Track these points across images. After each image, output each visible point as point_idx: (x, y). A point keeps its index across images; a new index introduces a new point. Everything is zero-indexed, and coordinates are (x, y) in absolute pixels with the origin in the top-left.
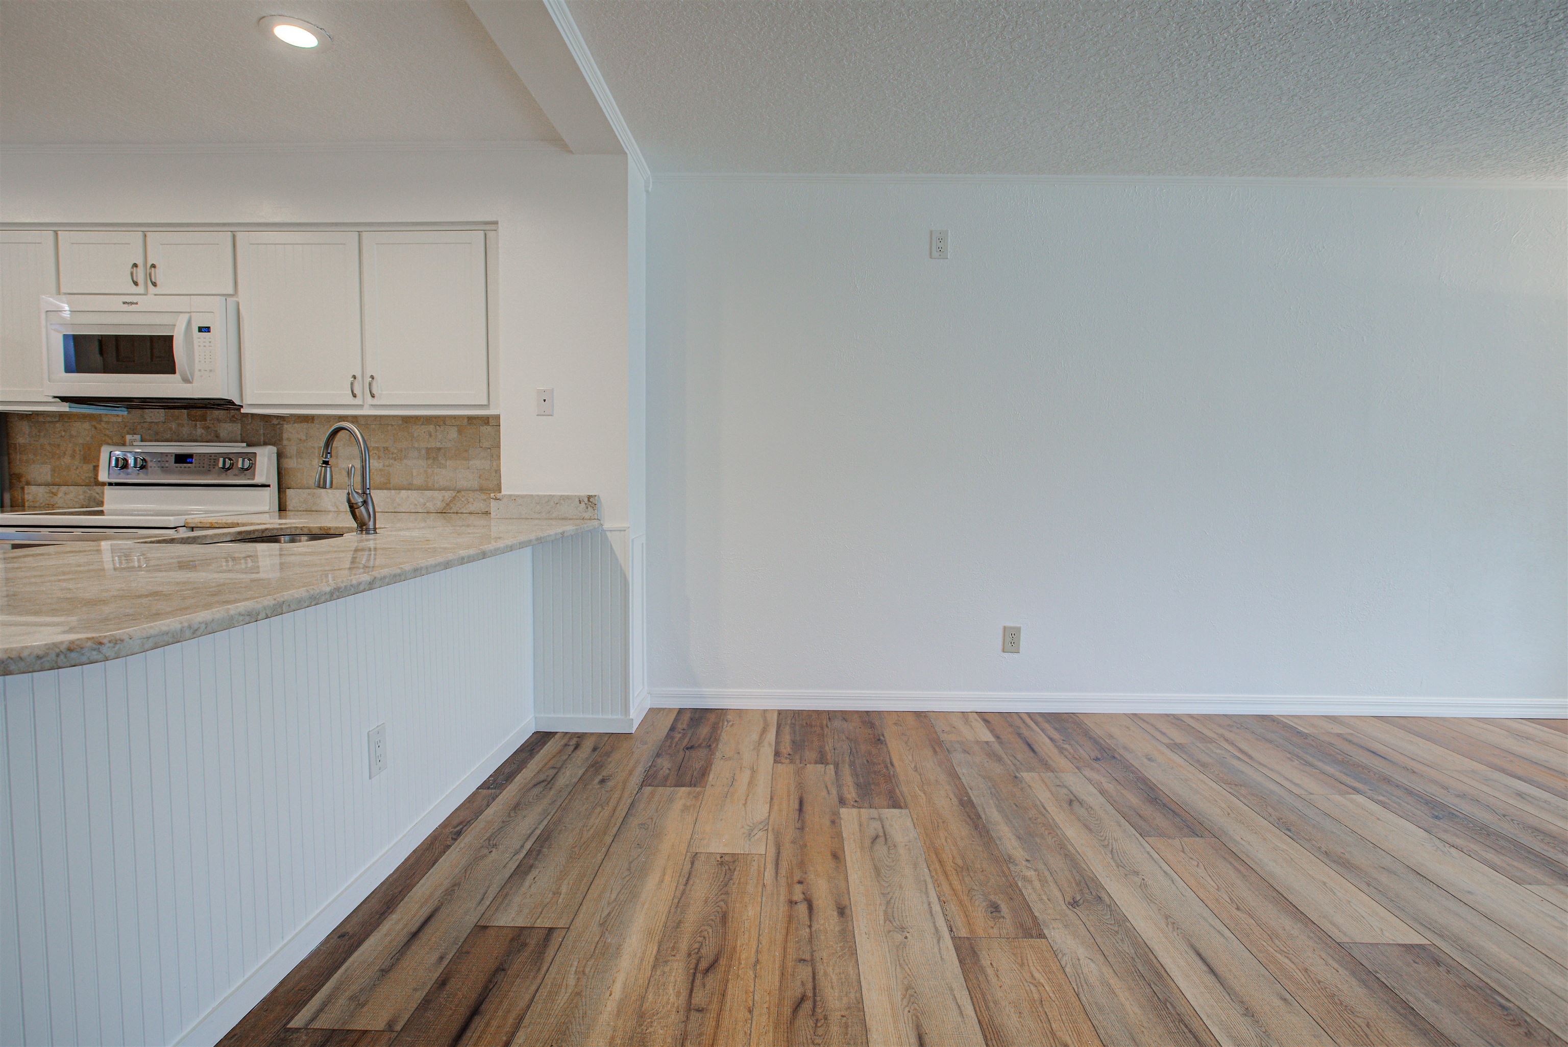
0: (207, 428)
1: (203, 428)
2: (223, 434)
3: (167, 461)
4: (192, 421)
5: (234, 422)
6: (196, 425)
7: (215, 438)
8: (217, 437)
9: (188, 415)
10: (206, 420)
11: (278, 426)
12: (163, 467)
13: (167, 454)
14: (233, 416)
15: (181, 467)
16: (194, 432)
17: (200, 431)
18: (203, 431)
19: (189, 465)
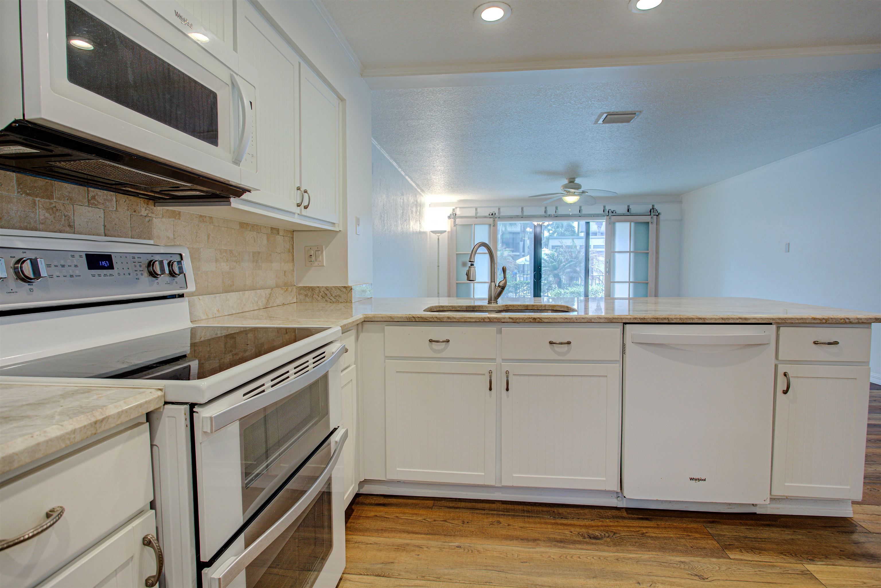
0: (53, 210)
1: (47, 209)
2: (79, 222)
3: (76, 266)
4: (28, 194)
5: (95, 206)
6: (35, 203)
7: (68, 229)
8: (70, 226)
9: (19, 184)
10: (50, 197)
11: (147, 219)
12: (72, 276)
13: (72, 254)
14: (94, 198)
15: (99, 275)
16: (32, 215)
17: (42, 214)
18: (47, 215)
19: (110, 271)
